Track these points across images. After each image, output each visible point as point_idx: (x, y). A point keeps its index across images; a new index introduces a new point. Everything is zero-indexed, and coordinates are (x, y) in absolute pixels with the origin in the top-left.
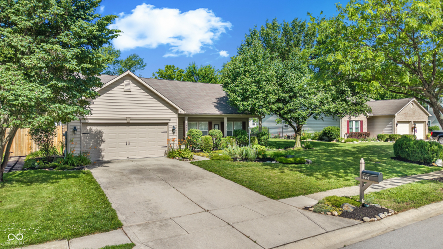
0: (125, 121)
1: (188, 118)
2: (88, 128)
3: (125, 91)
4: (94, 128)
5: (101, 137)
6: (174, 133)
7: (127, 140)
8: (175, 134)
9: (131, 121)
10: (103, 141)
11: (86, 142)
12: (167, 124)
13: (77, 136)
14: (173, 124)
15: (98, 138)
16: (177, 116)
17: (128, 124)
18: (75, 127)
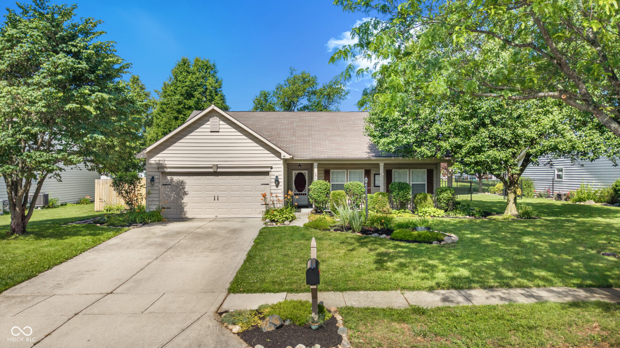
0: (211, 170)
1: (319, 164)
2: (169, 177)
3: (211, 132)
4: (176, 178)
5: (184, 188)
6: (277, 186)
7: (215, 193)
8: (279, 187)
9: (219, 170)
10: (185, 194)
11: (166, 195)
12: (267, 173)
13: (156, 188)
14: (277, 174)
15: (180, 190)
16: (281, 162)
17: (216, 174)
18: (153, 178)
